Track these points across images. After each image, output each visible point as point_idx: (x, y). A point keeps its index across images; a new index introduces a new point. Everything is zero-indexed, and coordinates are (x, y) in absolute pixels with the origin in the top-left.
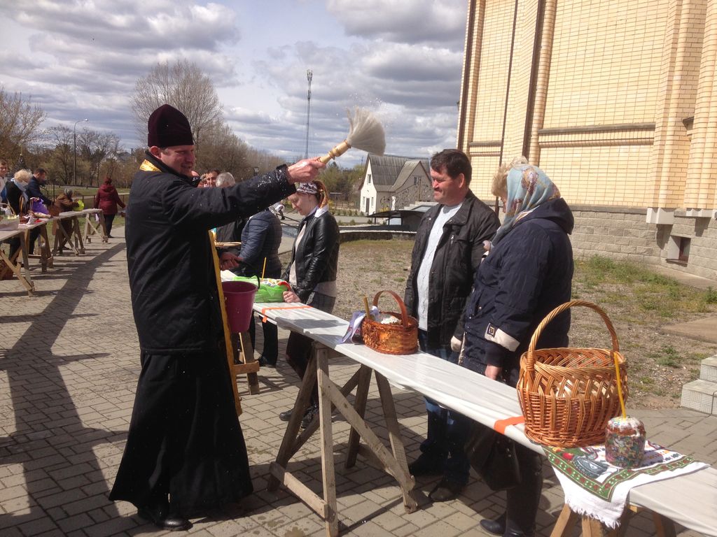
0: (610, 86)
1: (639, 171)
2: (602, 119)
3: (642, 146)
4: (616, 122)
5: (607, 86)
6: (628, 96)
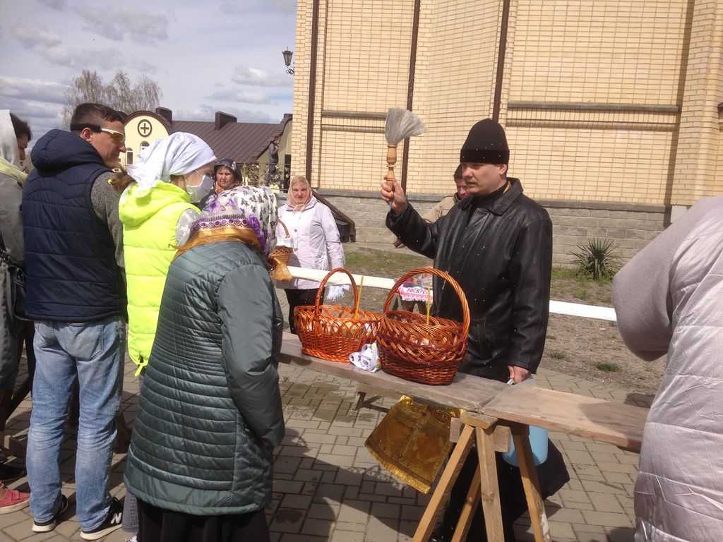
0: (602, 55)
1: (640, 161)
2: (593, 95)
4: (610, 101)
5: (598, 55)
6: (626, 71)
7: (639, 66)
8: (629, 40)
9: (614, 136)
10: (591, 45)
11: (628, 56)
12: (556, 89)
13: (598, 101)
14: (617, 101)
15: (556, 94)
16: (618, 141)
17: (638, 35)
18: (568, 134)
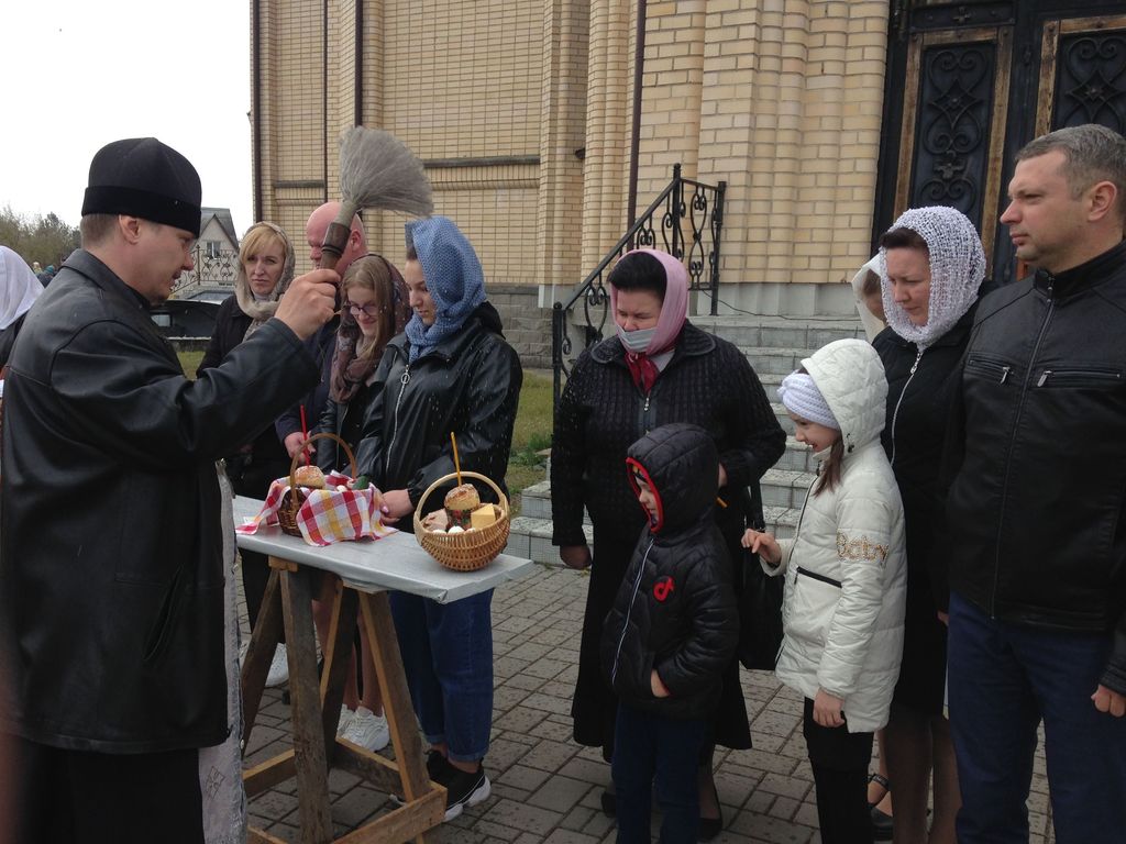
0: (475, 96)
1: (525, 230)
2: (468, 148)
3: (527, 191)
4: (488, 154)
5: (470, 97)
6: (502, 114)
7: (516, 106)
8: (503, 74)
9: (493, 198)
10: (463, 84)
11: (503, 95)
12: (429, 143)
13: (475, 155)
14: (494, 154)
15: (429, 150)
16: (499, 205)
17: (511, 67)
18: (447, 200)
